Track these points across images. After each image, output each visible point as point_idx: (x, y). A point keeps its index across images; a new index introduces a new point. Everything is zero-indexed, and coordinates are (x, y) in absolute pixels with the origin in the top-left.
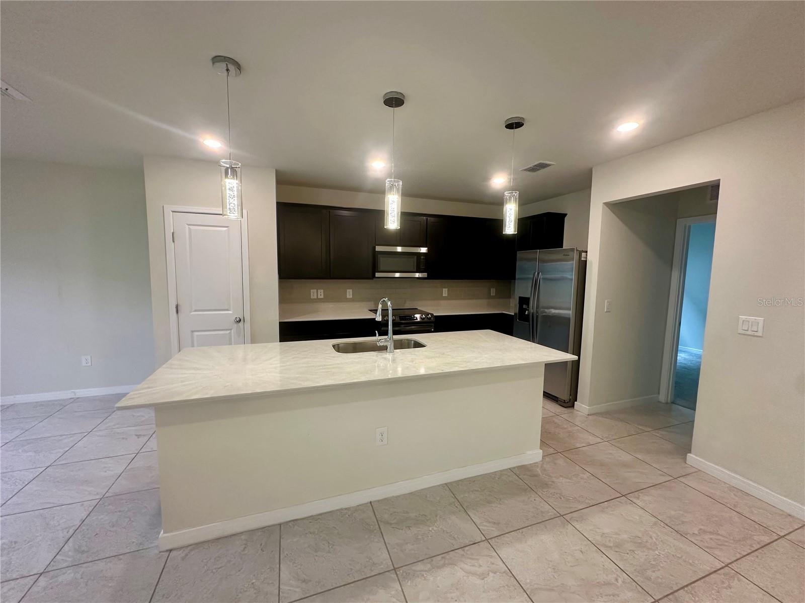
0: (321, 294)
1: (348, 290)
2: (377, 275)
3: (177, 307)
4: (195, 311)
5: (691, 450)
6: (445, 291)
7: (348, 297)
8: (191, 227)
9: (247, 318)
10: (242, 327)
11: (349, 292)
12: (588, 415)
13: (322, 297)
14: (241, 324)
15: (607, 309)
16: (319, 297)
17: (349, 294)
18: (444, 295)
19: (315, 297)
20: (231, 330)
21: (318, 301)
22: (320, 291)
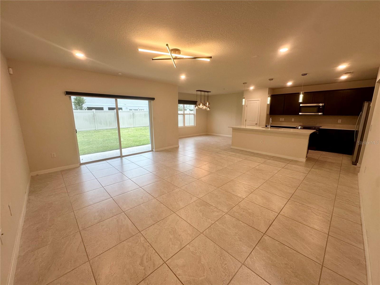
2: (300, 114)
3: (246, 120)
4: (249, 121)
9: (258, 123)
14: (257, 125)
16: (283, 120)
17: (293, 120)
18: (339, 122)
20: (255, 126)
21: (282, 121)
22: (283, 119)
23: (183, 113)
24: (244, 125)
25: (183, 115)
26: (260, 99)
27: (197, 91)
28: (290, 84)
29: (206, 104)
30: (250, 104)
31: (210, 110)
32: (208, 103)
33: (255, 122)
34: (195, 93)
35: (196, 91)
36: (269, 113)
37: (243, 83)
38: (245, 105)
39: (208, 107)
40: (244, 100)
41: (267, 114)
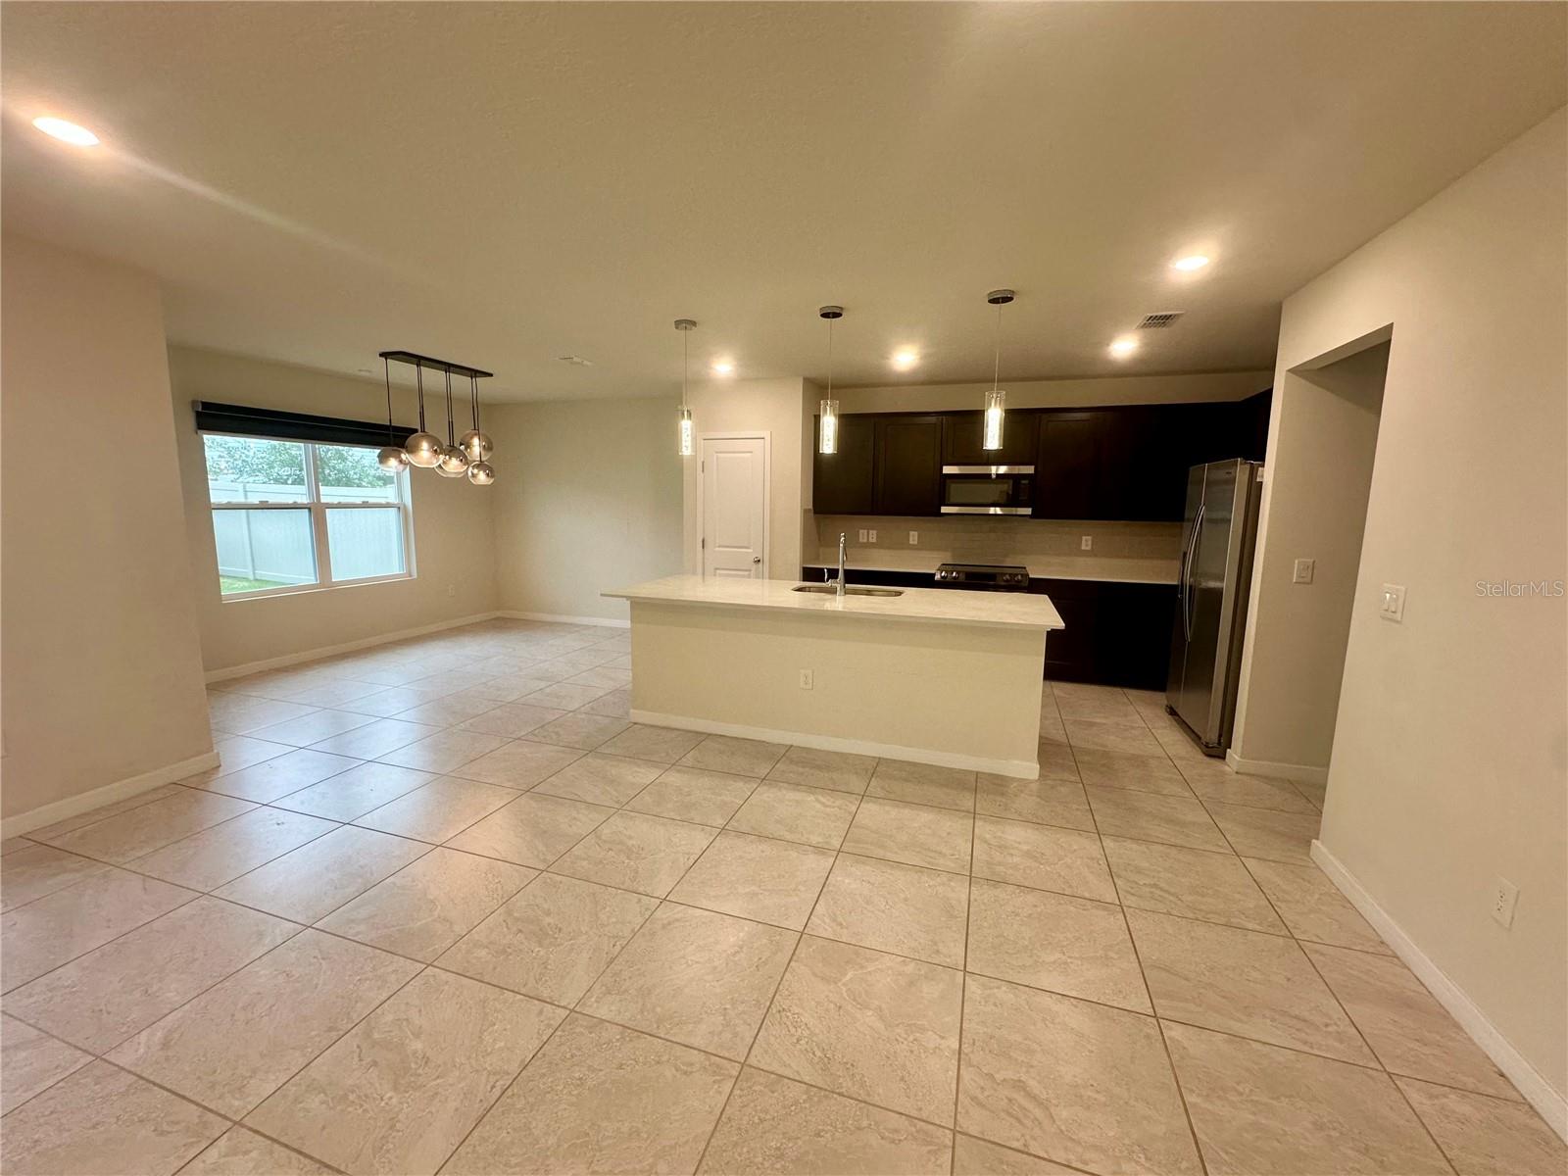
0: (873, 536)
1: (912, 533)
2: (944, 510)
3: (703, 541)
4: (719, 547)
5: (1318, 834)
6: (1086, 541)
7: (911, 542)
8: (719, 455)
9: (766, 559)
10: (761, 569)
11: (913, 536)
12: (1237, 773)
13: (874, 540)
14: (760, 564)
15: (1299, 576)
16: (871, 540)
17: (914, 537)
18: (1083, 548)
19: (865, 541)
20: (750, 571)
21: (868, 545)
22: (871, 532)
23: (304, 500)
24: (694, 573)
25: (309, 509)
26: (766, 434)
27: (385, 355)
28: (905, 358)
29: (468, 446)
30: (717, 458)
31: (492, 481)
32: (476, 441)
33: (752, 553)
34: (378, 368)
35: (381, 355)
36: (811, 507)
37: (678, 323)
38: (694, 458)
39: (481, 465)
40: (686, 425)
41: (805, 511)
